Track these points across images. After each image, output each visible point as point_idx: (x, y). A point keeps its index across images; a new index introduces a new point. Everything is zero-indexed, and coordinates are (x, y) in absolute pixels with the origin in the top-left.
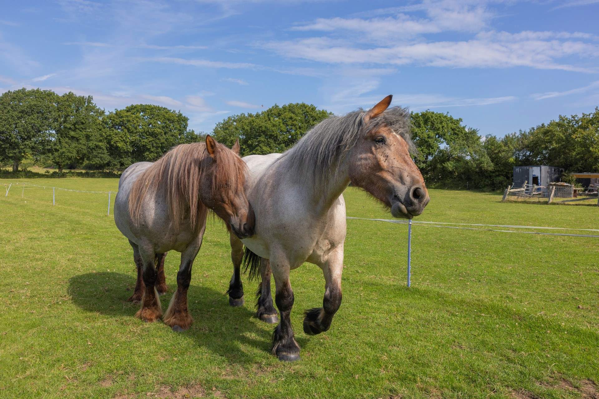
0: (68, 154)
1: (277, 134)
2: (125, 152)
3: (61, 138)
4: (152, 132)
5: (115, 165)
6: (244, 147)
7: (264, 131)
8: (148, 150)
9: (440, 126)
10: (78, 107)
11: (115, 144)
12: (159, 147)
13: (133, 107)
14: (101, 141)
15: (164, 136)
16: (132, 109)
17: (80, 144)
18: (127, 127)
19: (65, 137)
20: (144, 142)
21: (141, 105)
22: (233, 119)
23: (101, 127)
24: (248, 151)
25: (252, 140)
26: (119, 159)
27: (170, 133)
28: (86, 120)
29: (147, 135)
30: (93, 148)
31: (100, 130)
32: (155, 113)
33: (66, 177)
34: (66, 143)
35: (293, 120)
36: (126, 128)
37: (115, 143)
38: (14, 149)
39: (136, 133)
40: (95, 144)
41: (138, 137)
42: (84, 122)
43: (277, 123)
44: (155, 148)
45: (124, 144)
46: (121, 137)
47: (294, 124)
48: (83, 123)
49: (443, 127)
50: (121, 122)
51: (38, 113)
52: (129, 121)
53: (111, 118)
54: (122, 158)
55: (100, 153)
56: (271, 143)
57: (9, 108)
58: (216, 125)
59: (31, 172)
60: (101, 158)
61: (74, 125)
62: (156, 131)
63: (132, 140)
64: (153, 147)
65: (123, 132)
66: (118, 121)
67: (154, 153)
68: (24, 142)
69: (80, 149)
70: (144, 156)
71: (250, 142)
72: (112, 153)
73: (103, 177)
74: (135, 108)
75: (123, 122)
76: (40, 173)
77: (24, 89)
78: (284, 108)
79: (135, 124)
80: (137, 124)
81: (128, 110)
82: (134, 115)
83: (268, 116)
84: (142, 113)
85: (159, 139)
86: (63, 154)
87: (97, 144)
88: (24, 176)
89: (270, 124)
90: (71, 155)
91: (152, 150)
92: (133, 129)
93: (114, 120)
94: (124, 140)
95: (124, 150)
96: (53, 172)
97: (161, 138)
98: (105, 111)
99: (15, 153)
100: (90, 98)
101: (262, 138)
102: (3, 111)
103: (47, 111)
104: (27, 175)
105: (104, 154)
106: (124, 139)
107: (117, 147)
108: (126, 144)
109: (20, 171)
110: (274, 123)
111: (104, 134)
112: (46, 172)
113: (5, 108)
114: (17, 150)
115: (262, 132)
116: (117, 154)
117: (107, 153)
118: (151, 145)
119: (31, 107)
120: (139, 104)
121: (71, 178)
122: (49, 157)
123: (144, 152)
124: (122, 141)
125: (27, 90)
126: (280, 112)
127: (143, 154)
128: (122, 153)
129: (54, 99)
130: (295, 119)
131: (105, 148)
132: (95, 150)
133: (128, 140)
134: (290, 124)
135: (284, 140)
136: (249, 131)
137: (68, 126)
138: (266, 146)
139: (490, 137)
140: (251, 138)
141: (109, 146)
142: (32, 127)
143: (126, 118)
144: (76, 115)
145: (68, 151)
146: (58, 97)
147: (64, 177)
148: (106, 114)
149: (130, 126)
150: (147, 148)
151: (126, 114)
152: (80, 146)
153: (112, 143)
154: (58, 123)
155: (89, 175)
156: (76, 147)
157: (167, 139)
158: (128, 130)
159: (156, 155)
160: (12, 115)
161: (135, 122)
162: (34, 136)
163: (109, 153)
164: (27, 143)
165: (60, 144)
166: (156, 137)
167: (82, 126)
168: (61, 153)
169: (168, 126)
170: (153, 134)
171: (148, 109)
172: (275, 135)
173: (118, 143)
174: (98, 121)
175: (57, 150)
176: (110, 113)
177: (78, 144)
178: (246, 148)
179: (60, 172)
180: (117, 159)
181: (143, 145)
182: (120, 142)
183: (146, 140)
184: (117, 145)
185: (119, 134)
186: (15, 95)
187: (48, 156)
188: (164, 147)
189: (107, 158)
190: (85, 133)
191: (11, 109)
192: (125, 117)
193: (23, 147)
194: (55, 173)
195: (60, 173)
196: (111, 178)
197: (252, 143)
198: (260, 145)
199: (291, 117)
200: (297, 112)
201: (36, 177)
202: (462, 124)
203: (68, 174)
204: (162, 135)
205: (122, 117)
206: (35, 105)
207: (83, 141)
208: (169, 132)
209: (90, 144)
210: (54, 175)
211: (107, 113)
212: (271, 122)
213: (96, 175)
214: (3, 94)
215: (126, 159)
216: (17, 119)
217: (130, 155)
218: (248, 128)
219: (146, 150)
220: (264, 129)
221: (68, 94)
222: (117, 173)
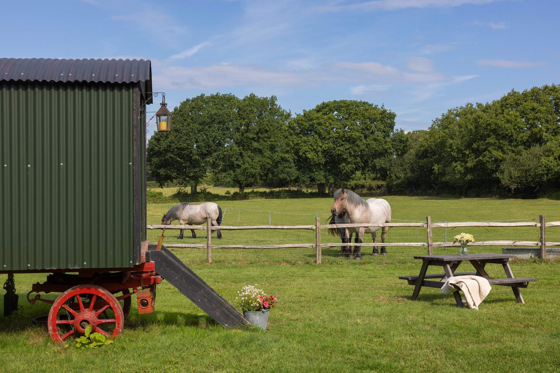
0: (252, 170)
1: (512, 132)
2: (316, 165)
3: (243, 151)
4: (349, 137)
5: (304, 182)
6: (467, 153)
7: (495, 129)
8: (345, 160)
10: (261, 112)
11: (304, 155)
12: (358, 156)
13: (325, 105)
14: (287, 152)
15: (364, 141)
16: (323, 108)
17: (264, 157)
18: (318, 132)
19: (247, 150)
20: (339, 150)
21: (335, 101)
22: (455, 112)
23: (287, 134)
24: (472, 157)
25: (477, 142)
26: (309, 174)
27: (372, 137)
28: (270, 127)
29: (343, 141)
30: (279, 162)
31: (286, 137)
32: (352, 111)
33: (248, 199)
34: (249, 157)
35: (536, 111)
36: (316, 132)
37: (304, 153)
38: (195, 167)
39: (329, 139)
40: (281, 157)
41: (331, 145)
42: (268, 129)
43: (513, 118)
44: (353, 158)
45: (315, 154)
46: (311, 145)
47: (537, 118)
48: (267, 131)
50: (310, 125)
51: (219, 123)
52: (319, 124)
53: (299, 122)
54: (313, 172)
55: (286, 167)
56: (504, 145)
57: (189, 120)
58: (432, 123)
59: (210, 193)
60: (288, 173)
61: (257, 134)
62: (354, 136)
63: (325, 149)
64: (351, 156)
65: (314, 139)
66: (307, 124)
67: (351, 164)
68: (205, 159)
69: (265, 163)
70: (340, 168)
71: (475, 146)
72: (301, 166)
73: (290, 198)
74: (327, 106)
75: (312, 126)
76: (220, 194)
77: (202, 95)
79: (327, 127)
80: (330, 127)
81: (319, 110)
82: (326, 116)
83: (502, 107)
84: (336, 113)
85: (358, 146)
86: (245, 170)
87: (283, 155)
88: (203, 199)
89: (503, 119)
90: (255, 171)
91: (349, 160)
92: (326, 134)
93: (302, 125)
94: (314, 149)
95: (315, 162)
96: (234, 193)
97: (360, 144)
98: (291, 114)
99: (195, 172)
100: (273, 99)
101: (491, 140)
102: (183, 124)
103: (228, 120)
104: (206, 197)
105: (290, 168)
106: (315, 147)
107: (307, 158)
108: (317, 154)
109: (199, 193)
110: (509, 118)
111: (291, 143)
112: (226, 193)
113: (185, 120)
114: (197, 169)
115: (491, 131)
116: (307, 168)
117: (295, 166)
118: (348, 154)
119: (211, 117)
120: (332, 100)
121: (254, 200)
122: (231, 175)
123: (340, 164)
124: (312, 150)
125: (205, 96)
127: (339, 166)
128: (312, 165)
129: (235, 104)
130: (539, 110)
131: (292, 161)
132: (281, 164)
133: (319, 148)
134: (532, 117)
135: (523, 141)
136: (474, 130)
137: (251, 136)
138: (497, 150)
140: (476, 140)
141: (296, 158)
142: (213, 141)
143: (317, 121)
144: (259, 121)
145: (251, 166)
146: (238, 101)
147: (246, 199)
148: (292, 117)
149: (321, 131)
150: (343, 158)
151: (316, 115)
152: (264, 159)
153: (301, 154)
154: (240, 133)
155: (273, 196)
156: (260, 161)
157: (369, 144)
158: (319, 135)
159: (354, 166)
160: (192, 128)
161: (328, 124)
162: (215, 151)
163: (297, 167)
164: (208, 159)
165: (242, 158)
166: (354, 142)
167: (266, 135)
168: (243, 170)
169: (368, 127)
170: (350, 140)
171: (342, 107)
172: (510, 135)
173: (308, 153)
174: (283, 127)
175: (239, 166)
176: (297, 116)
177: (262, 157)
178: (470, 153)
179: (241, 192)
180: (307, 174)
181: (338, 154)
182: (309, 152)
183: (341, 148)
184: (306, 156)
185: (309, 142)
186: (194, 104)
187: (229, 174)
188: (364, 155)
189: (294, 172)
190: (269, 143)
191: (191, 121)
192: (315, 119)
193: (203, 165)
194: (236, 194)
195: (242, 194)
196: (300, 198)
197: (478, 146)
198: (490, 149)
199: (534, 108)
200: (543, 100)
201: (216, 199)
203: (250, 195)
204: (361, 140)
205: (312, 120)
206: (216, 114)
207: (268, 153)
208: (371, 135)
209: (275, 156)
210: (235, 197)
211: (294, 116)
212: (504, 117)
213: (282, 195)
214: (181, 103)
215: (318, 173)
216: (197, 132)
217: (322, 168)
218: (472, 127)
219: (342, 161)
220: (494, 127)
221: (249, 96)
222: (307, 191)
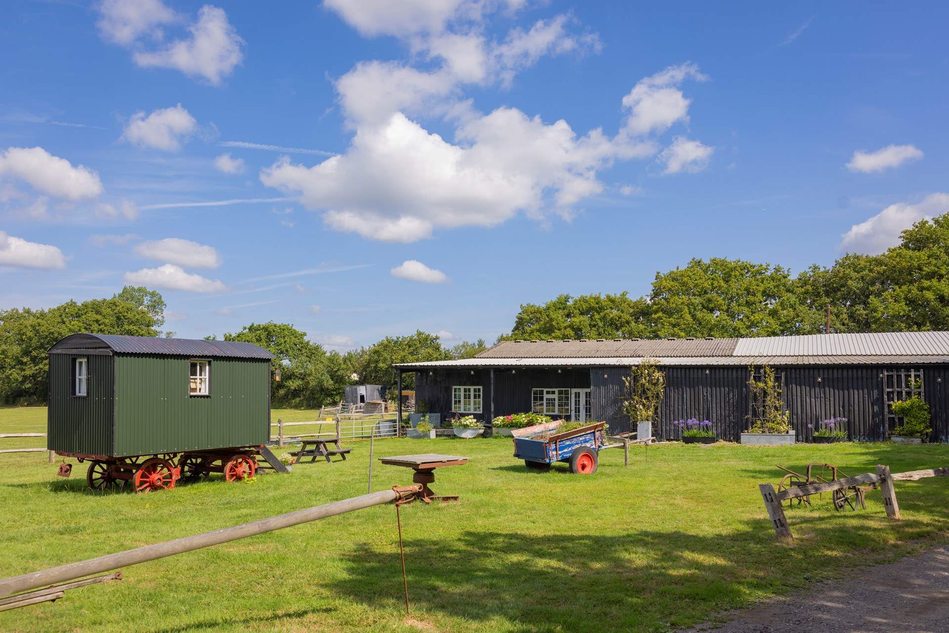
9: (282, 341)
49: (285, 342)
78: (85, 305)
126: (80, 312)
139: (334, 352)
202: (306, 339)
